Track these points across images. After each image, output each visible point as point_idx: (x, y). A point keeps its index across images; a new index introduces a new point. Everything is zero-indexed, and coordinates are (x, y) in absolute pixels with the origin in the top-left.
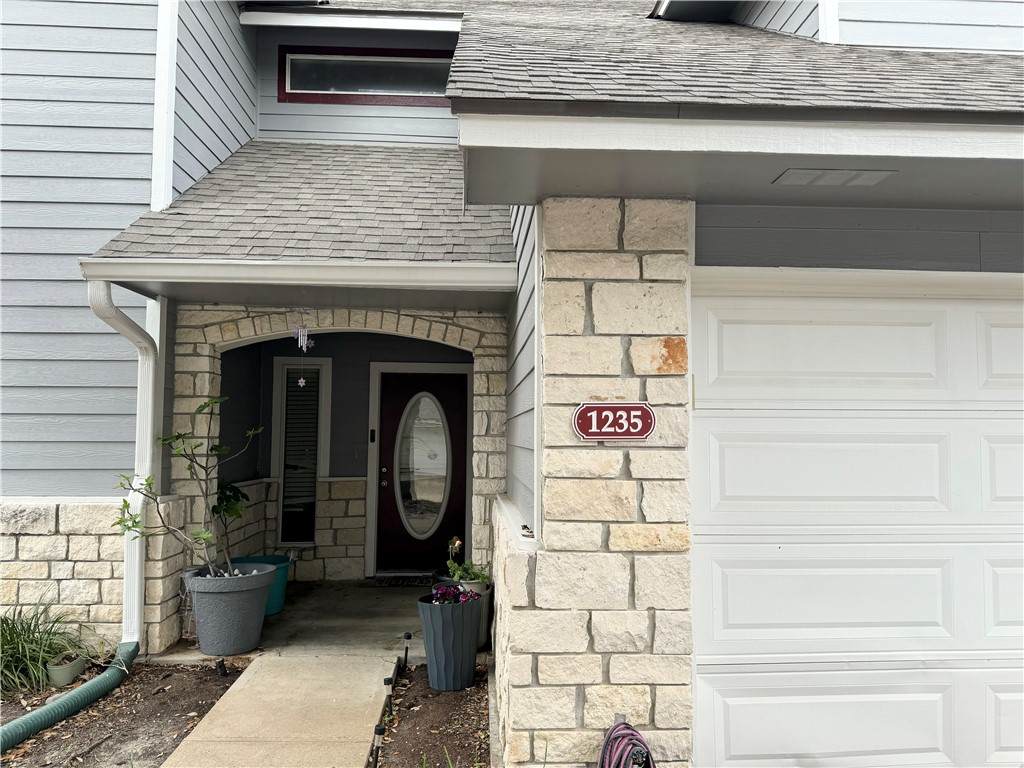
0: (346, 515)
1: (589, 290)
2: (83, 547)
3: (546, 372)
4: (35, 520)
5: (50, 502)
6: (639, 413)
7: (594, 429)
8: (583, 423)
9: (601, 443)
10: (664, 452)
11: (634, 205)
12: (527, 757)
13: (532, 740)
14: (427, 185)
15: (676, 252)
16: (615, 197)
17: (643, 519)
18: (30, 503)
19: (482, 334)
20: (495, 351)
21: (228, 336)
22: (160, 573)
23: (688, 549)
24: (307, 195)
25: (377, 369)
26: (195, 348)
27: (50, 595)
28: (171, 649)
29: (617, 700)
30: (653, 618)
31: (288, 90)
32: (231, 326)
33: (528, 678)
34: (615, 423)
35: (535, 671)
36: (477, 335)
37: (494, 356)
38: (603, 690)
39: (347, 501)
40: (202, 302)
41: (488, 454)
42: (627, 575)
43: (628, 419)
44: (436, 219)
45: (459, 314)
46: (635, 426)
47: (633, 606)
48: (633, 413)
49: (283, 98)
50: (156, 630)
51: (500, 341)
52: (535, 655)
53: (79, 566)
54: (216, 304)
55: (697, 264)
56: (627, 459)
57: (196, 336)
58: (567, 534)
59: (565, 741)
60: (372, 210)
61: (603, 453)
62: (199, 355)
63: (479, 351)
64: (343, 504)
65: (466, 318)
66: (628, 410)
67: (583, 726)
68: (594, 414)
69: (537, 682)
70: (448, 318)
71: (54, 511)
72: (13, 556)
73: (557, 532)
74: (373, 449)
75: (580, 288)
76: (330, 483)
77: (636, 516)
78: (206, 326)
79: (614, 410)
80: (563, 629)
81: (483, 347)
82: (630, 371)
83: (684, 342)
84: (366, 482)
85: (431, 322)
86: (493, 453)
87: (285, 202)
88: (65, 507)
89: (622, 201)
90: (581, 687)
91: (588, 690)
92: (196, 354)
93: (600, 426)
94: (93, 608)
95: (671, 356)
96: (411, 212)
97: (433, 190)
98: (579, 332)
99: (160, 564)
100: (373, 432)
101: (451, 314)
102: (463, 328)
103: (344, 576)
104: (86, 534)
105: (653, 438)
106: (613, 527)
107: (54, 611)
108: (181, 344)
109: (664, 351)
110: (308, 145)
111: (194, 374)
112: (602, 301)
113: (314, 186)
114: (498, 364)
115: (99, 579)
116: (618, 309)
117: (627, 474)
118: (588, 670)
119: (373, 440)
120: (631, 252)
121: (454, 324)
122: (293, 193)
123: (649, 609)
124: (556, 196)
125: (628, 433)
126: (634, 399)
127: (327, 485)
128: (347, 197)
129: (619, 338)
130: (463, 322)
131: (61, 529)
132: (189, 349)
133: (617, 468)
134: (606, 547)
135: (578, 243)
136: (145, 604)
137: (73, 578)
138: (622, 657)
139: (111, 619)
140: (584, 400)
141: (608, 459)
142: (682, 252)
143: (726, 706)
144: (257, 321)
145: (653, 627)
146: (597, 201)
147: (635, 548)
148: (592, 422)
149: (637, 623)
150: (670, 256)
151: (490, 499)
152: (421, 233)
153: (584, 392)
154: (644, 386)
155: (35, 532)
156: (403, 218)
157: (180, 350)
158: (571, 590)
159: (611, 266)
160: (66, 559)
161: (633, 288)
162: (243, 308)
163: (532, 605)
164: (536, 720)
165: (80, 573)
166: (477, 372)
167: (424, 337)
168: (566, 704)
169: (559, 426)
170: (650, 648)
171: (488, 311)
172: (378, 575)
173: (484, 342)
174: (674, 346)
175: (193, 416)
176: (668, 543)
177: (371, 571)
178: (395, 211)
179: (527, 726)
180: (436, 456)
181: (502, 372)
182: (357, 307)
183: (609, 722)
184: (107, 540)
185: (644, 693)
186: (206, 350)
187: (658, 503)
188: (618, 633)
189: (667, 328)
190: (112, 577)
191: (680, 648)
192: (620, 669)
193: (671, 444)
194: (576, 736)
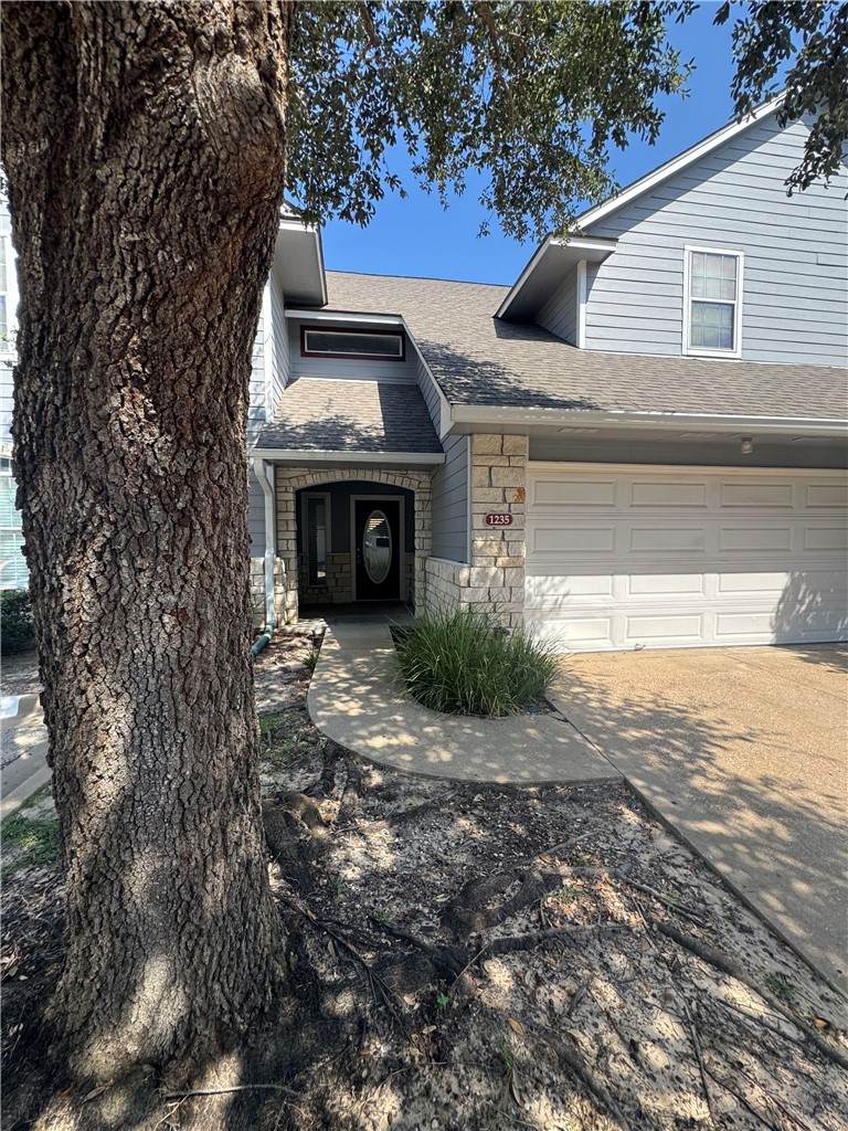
0: (341, 572)
1: (490, 470)
3: (474, 501)
7: (492, 523)
9: (494, 528)
10: (516, 531)
11: (507, 437)
16: (500, 435)
17: (508, 556)
21: (301, 483)
23: (523, 567)
25: (354, 498)
26: (286, 489)
30: (511, 590)
31: (306, 350)
32: (303, 478)
34: (500, 520)
36: (418, 482)
37: (426, 492)
39: (342, 565)
40: (288, 466)
41: (424, 538)
42: (502, 575)
43: (504, 519)
45: (409, 472)
46: (506, 521)
47: (505, 586)
48: (506, 517)
49: (304, 354)
51: (429, 485)
54: (295, 467)
55: (529, 461)
56: (503, 534)
57: (287, 483)
58: (482, 561)
61: (495, 532)
62: (288, 492)
63: (418, 490)
64: (339, 566)
66: (504, 515)
68: (492, 517)
70: (404, 474)
73: (478, 560)
74: (353, 539)
75: (487, 469)
76: (333, 556)
77: (506, 554)
78: (291, 478)
79: (499, 515)
80: (480, 594)
81: (420, 488)
82: (505, 501)
83: (524, 490)
84: (350, 555)
93: (494, 521)
95: (520, 495)
98: (487, 486)
101: (406, 472)
102: (411, 479)
105: (513, 526)
106: (498, 559)
108: (280, 487)
109: (517, 493)
111: (286, 501)
112: (495, 474)
114: (429, 496)
116: (501, 477)
117: (503, 539)
120: (506, 456)
121: (406, 477)
124: (478, 433)
125: (504, 524)
126: (506, 511)
129: (501, 489)
130: (411, 476)
132: (283, 489)
133: (499, 537)
134: (495, 565)
135: (486, 452)
140: (489, 512)
141: (497, 534)
142: (524, 456)
145: (511, 593)
146: (493, 435)
147: (505, 566)
148: (490, 521)
149: (506, 592)
150: (520, 458)
151: (425, 559)
153: (489, 508)
154: (510, 506)
157: (279, 490)
158: (483, 581)
159: (499, 461)
161: (506, 469)
162: (308, 469)
163: (469, 586)
166: (417, 501)
169: (479, 522)
170: (510, 601)
172: (358, 601)
174: (521, 492)
175: (287, 521)
176: (517, 564)
177: (354, 599)
181: (430, 500)
186: (291, 490)
187: (514, 550)
188: (499, 595)
189: (519, 485)
191: (520, 601)
193: (519, 528)
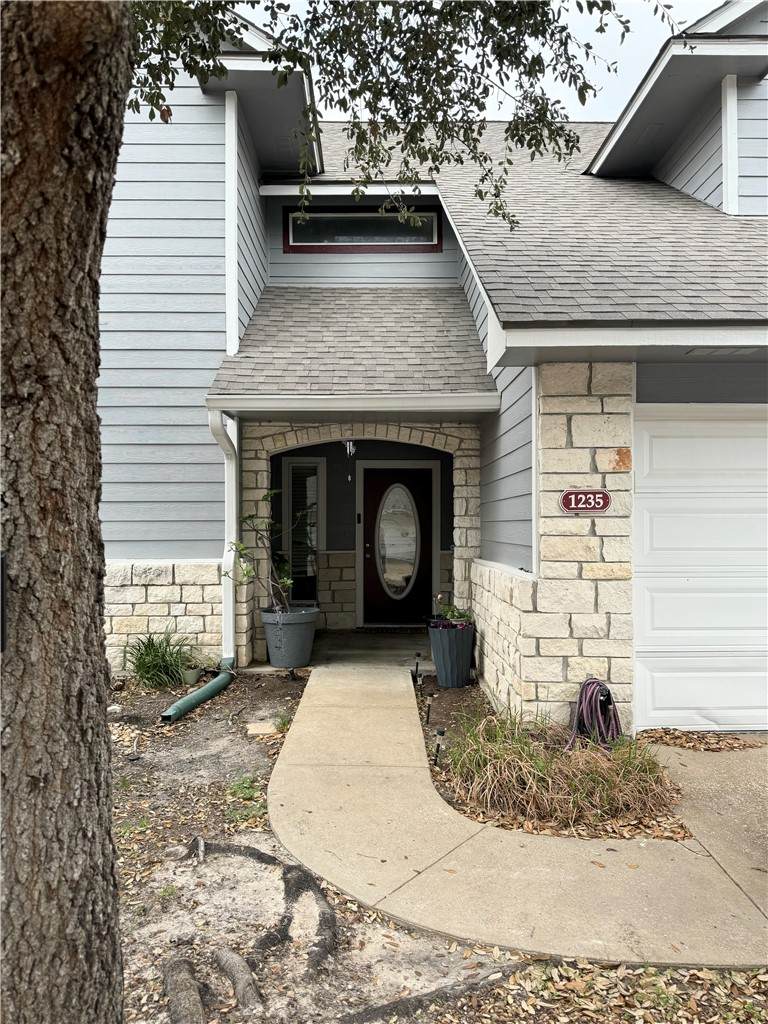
0: (341, 580)
1: (569, 420)
2: (192, 594)
3: (542, 471)
4: (159, 575)
5: (167, 563)
6: (601, 496)
7: (573, 506)
8: (566, 502)
9: (577, 514)
10: (617, 520)
11: (598, 366)
12: (534, 698)
13: (537, 688)
14: (413, 324)
15: (625, 395)
16: (586, 362)
17: (603, 560)
18: (155, 563)
19: (462, 440)
20: (471, 453)
21: (279, 444)
22: (245, 611)
23: (630, 579)
24: (329, 337)
25: (361, 466)
26: (256, 454)
27: (172, 626)
28: (254, 662)
29: (587, 665)
30: (609, 618)
31: (291, 243)
32: (281, 437)
33: (534, 652)
34: (586, 502)
35: (538, 648)
36: (458, 441)
37: (471, 456)
38: (579, 660)
39: (342, 569)
40: (260, 422)
41: (467, 529)
42: (593, 593)
43: (594, 499)
44: (429, 356)
45: (444, 425)
46: (599, 503)
47: (597, 611)
48: (597, 496)
49: (288, 249)
50: (243, 650)
51: (476, 445)
52: (538, 639)
53: (189, 607)
54: (270, 421)
55: (638, 402)
56: (593, 524)
57: (258, 445)
58: (556, 569)
59: (556, 689)
60: (381, 349)
61: (579, 521)
62: (259, 459)
63: (459, 453)
64: (338, 571)
65: (450, 428)
66: (594, 494)
67: (566, 680)
68: (573, 497)
69: (539, 654)
70: (436, 428)
71: (171, 569)
72: (143, 600)
73: (550, 568)
74: (360, 529)
75: (564, 419)
76: (328, 555)
77: (598, 558)
78: (263, 437)
79: (586, 494)
80: (555, 624)
81: (462, 449)
82: (595, 470)
83: (629, 451)
84: (355, 554)
85: (423, 432)
86: (470, 528)
87: (316, 345)
88: (179, 566)
89: (591, 364)
90: (565, 658)
91: (570, 659)
92: (257, 458)
93: (577, 504)
94: (200, 636)
95: (621, 460)
96: (408, 350)
97: (419, 329)
98: (564, 446)
99: (245, 605)
100: (359, 515)
101: (438, 426)
102: (447, 435)
103: (341, 626)
104: (194, 584)
105: (609, 511)
106: (584, 565)
107: (174, 638)
108: (247, 451)
109: (617, 457)
110: (310, 288)
111: (256, 472)
112: (578, 427)
113: (331, 329)
114: (474, 462)
115: (203, 616)
116: (588, 432)
117: (593, 533)
118: (571, 648)
119: (359, 522)
120: (596, 395)
121: (440, 433)
122: (318, 336)
123: (607, 613)
124: (549, 362)
125: (594, 508)
126: (598, 487)
127: (325, 557)
128: (358, 339)
129: (588, 450)
130: (447, 431)
131: (177, 581)
132: (252, 454)
133: (587, 530)
134: (580, 576)
135: (562, 391)
136: (236, 632)
137: (186, 615)
138: (589, 641)
139: (212, 642)
140: (567, 488)
141: (582, 524)
142: (629, 395)
143: (653, 677)
144: (299, 433)
145: (609, 623)
146: (575, 364)
147: (598, 577)
148: (570, 502)
149: (600, 621)
150: (620, 398)
151: (469, 562)
152: (422, 368)
153: (567, 483)
154: (604, 478)
155: (159, 583)
156: (405, 355)
157: (246, 455)
158: (559, 602)
159: (584, 405)
160: (181, 602)
161: (599, 419)
162: (288, 424)
163: (535, 610)
164: (539, 677)
165: (190, 611)
166: (457, 469)
167: (419, 444)
168: (556, 667)
169: (553, 504)
170: (607, 636)
171: (465, 422)
172: (366, 626)
173: (463, 446)
174: (623, 454)
175: (256, 502)
176: (619, 574)
177: (360, 623)
178: (398, 349)
179: (534, 679)
180: (407, 534)
181: (476, 468)
182: (368, 422)
183: (582, 679)
184: (208, 589)
185: (604, 662)
186: (264, 455)
187: (612, 550)
188: (588, 626)
189: (619, 443)
190: (212, 614)
191: (625, 636)
192: (589, 647)
193: (621, 514)
194: (563, 686)
